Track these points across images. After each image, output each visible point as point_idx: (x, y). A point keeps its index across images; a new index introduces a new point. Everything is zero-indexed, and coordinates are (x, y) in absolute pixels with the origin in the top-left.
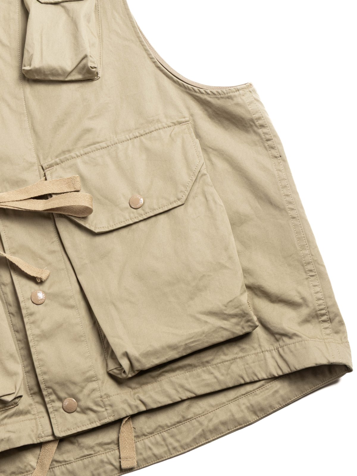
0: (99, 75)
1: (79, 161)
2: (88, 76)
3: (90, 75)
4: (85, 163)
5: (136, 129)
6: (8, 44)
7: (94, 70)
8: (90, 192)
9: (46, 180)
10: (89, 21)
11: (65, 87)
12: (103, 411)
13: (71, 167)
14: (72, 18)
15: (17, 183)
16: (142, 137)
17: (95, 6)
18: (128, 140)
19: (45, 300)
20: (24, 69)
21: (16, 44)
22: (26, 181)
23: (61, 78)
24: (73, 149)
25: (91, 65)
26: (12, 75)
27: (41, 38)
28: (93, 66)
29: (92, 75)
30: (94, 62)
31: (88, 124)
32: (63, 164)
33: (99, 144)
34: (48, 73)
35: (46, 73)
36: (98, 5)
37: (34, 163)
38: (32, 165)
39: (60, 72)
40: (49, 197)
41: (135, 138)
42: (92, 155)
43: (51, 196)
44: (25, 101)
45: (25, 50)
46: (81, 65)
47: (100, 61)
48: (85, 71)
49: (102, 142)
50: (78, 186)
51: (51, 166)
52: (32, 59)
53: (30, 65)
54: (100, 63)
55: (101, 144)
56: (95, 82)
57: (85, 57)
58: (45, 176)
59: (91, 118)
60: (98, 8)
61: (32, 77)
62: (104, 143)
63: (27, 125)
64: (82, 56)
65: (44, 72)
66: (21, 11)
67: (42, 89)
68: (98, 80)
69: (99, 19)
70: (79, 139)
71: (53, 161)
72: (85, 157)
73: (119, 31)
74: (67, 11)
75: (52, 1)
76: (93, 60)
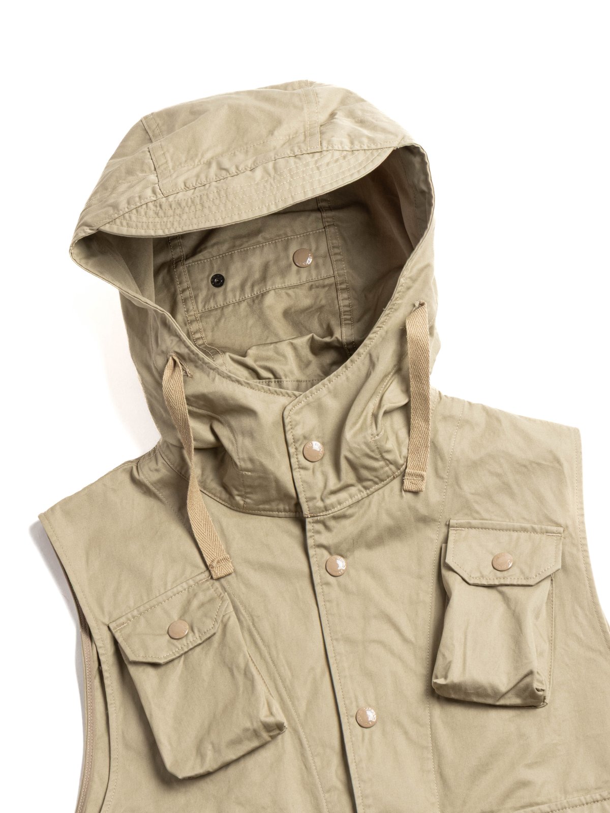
0: (546, 701)
2: (530, 701)
3: (533, 700)
5: (596, 789)
6: (413, 639)
7: (540, 693)
10: (537, 617)
11: (493, 714)
14: (514, 611)
16: (605, 803)
17: (549, 594)
18: (583, 805)
20: (435, 683)
21: (424, 640)
23: (490, 701)
25: (538, 686)
26: (414, 686)
27: (466, 638)
28: (540, 688)
29: (536, 701)
30: (541, 682)
31: (526, 774)
33: (538, 807)
34: (472, 692)
35: (469, 691)
36: (552, 593)
39: (490, 691)
41: (594, 802)
44: (431, 728)
45: (439, 652)
46: (522, 685)
47: (550, 679)
48: (527, 694)
49: (543, 803)
52: (449, 668)
53: (446, 677)
54: (550, 682)
55: (541, 806)
56: (539, 710)
57: (531, 673)
59: (529, 766)
60: (552, 597)
61: (446, 695)
62: (546, 805)
63: (431, 765)
64: (525, 672)
65: (466, 689)
66: (436, 591)
67: (459, 714)
68: (544, 708)
69: (552, 615)
70: (508, 795)
73: (582, 636)
74: (506, 599)
75: (485, 582)
76: (541, 679)
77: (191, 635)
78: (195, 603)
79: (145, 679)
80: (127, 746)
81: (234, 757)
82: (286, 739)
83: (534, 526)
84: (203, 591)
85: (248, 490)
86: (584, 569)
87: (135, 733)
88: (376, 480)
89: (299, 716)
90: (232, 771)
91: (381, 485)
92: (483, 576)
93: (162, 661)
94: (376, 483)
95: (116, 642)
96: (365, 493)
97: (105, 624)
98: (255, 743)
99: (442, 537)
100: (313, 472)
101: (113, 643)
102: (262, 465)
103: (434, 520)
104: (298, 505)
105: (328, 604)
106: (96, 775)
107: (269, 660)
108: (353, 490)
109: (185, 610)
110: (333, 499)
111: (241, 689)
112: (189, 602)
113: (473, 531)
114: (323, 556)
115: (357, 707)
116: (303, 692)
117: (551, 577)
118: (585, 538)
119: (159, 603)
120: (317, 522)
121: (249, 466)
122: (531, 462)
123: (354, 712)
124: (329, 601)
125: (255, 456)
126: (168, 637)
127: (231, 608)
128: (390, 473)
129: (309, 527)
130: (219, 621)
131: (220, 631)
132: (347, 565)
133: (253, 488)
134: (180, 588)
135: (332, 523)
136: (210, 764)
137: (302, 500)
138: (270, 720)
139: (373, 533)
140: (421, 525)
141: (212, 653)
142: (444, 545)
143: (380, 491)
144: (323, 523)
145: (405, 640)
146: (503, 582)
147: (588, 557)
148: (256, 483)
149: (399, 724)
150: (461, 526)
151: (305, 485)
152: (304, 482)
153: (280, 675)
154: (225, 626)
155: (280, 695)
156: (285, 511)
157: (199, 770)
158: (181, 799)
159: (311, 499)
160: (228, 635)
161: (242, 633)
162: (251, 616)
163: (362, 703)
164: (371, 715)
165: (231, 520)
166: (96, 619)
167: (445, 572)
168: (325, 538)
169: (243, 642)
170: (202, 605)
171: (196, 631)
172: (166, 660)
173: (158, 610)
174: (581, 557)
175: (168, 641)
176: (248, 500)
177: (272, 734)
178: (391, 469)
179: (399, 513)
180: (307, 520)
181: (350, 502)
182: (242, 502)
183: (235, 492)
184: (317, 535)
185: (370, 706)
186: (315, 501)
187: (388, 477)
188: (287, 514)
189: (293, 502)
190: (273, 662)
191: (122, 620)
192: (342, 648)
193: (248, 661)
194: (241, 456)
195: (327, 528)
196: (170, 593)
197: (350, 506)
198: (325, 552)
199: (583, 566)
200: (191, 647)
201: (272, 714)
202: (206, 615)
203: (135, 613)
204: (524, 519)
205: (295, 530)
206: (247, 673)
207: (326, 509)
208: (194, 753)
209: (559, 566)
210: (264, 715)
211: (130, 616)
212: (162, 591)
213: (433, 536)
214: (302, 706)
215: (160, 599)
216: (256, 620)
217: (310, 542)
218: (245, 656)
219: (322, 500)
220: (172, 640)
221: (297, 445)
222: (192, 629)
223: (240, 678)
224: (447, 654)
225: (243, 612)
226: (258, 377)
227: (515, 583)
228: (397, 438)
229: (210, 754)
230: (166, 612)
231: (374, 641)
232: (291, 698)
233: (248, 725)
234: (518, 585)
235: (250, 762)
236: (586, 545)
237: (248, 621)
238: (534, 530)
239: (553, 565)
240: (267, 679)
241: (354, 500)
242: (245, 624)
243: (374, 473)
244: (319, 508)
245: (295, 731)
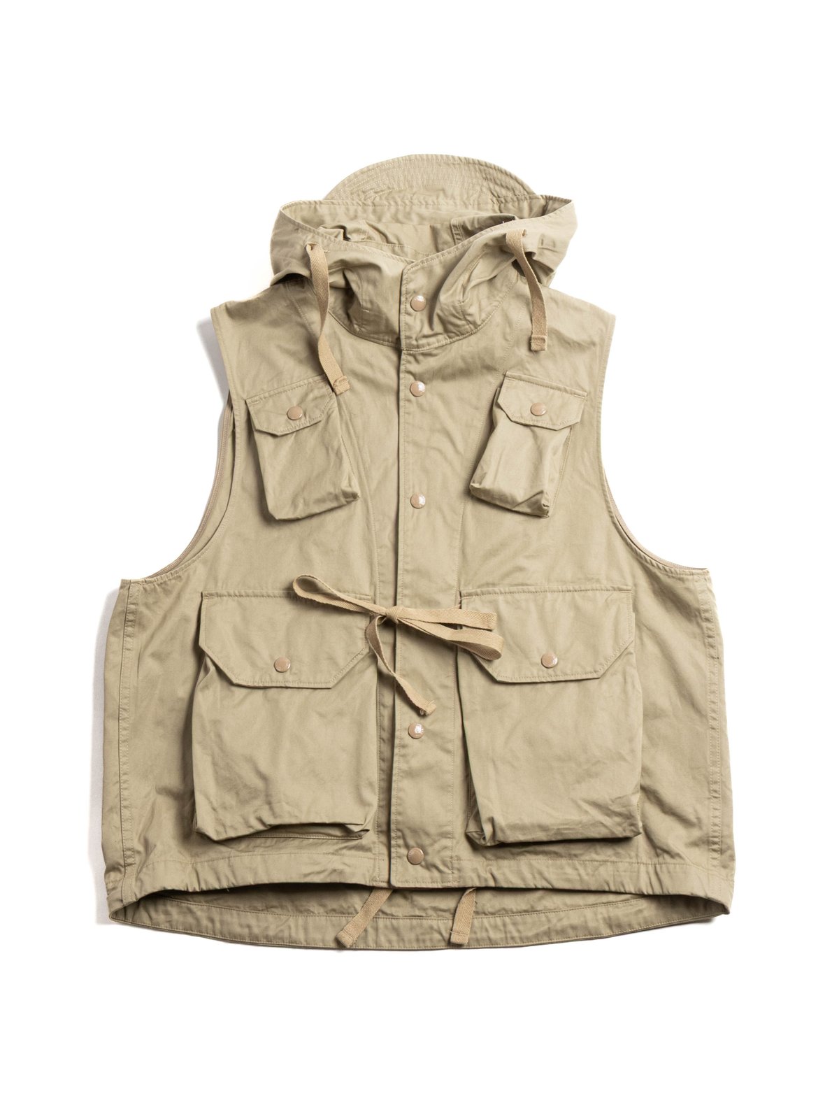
0: (548, 514)
1: (501, 598)
2: (537, 512)
3: (539, 512)
4: (507, 602)
5: (571, 582)
6: (463, 453)
7: (546, 508)
8: (503, 635)
9: (460, 608)
10: (555, 454)
11: (509, 516)
12: (449, 874)
13: (490, 602)
14: (539, 446)
15: (429, 603)
16: (575, 593)
18: (560, 592)
19: (422, 736)
20: (472, 486)
21: (471, 455)
22: (439, 603)
23: (508, 507)
24: (499, 584)
26: (457, 486)
27: (500, 458)
28: (546, 504)
29: (542, 513)
30: (548, 500)
31: (522, 562)
32: (483, 597)
33: (527, 587)
34: (497, 497)
35: (495, 497)
36: (569, 439)
37: (453, 587)
38: (450, 587)
39: (509, 499)
40: (459, 628)
41: (568, 591)
42: (517, 596)
43: (461, 628)
44: (463, 517)
45: (479, 465)
46: (533, 499)
48: (536, 506)
49: (531, 585)
50: (493, 625)
51: (470, 595)
52: (484, 478)
53: (480, 483)
54: (554, 501)
55: (530, 587)
56: (542, 520)
57: (541, 492)
58: (461, 603)
59: (527, 557)
61: (478, 497)
62: (533, 587)
63: (457, 543)
64: (537, 490)
65: (493, 495)
66: (486, 421)
67: (484, 511)
68: (545, 519)
69: (566, 454)
70: (507, 575)
71: (473, 591)
72: (509, 596)
73: (584, 473)
74: (535, 437)
75: (523, 422)
76: (548, 497)
77: (303, 418)
78: (311, 396)
79: (265, 444)
80: (244, 488)
81: (318, 511)
82: (358, 506)
83: (567, 388)
84: (318, 388)
85: (365, 323)
86: (595, 425)
87: (250, 481)
88: (458, 333)
89: (370, 490)
90: (315, 521)
91: (461, 337)
92: (522, 417)
93: (278, 434)
94: (458, 335)
95: (249, 414)
96: (449, 341)
97: (242, 399)
98: (334, 504)
99: (497, 383)
100: (415, 318)
101: (246, 414)
102: (378, 306)
103: (495, 370)
104: (398, 340)
105: (406, 415)
106: (217, 505)
107: (356, 447)
108: (440, 337)
109: (303, 400)
110: (424, 341)
111: (332, 464)
112: (307, 395)
113: (521, 383)
114: (409, 379)
115: (413, 492)
116: (376, 475)
117: (571, 427)
118: (600, 403)
119: (285, 391)
120: (410, 355)
121: (369, 306)
122: (574, 342)
123: (410, 495)
124: (408, 413)
125: (375, 299)
126: (286, 417)
127: (336, 405)
128: (469, 330)
129: (403, 357)
130: (325, 412)
131: (325, 419)
132: (426, 390)
133: (368, 322)
134: (302, 383)
135: (420, 358)
136: (299, 513)
137: (402, 337)
138: (348, 490)
139: (449, 371)
140: (485, 371)
141: (316, 433)
142: (499, 389)
143: (460, 342)
144: (414, 356)
145: (457, 451)
146: (536, 424)
147: (600, 417)
148: (372, 319)
149: (441, 510)
150: (514, 377)
151: (407, 327)
152: (407, 324)
153: (362, 458)
154: (329, 417)
155: (359, 473)
156: (388, 341)
157: (291, 516)
158: (275, 533)
159: (408, 337)
160: (330, 423)
161: (341, 424)
162: (350, 413)
163: (417, 490)
164: (422, 501)
165: (348, 340)
166: (237, 394)
167: (496, 410)
168: (414, 367)
169: (339, 431)
170: (316, 398)
171: (307, 417)
172: (282, 434)
173: (284, 396)
174: (595, 416)
175: (287, 420)
176: (363, 329)
177: (347, 500)
178: (470, 327)
179: (471, 360)
180: (403, 352)
181: (437, 345)
182: (358, 330)
183: (355, 322)
184: (409, 364)
185: (422, 493)
186: (411, 340)
187: (468, 332)
188: (389, 344)
189: (396, 337)
190: (359, 449)
191: (255, 398)
192: (410, 448)
193: (340, 444)
194: (364, 297)
195: (417, 360)
196: (294, 385)
197: (436, 348)
198: (411, 377)
199: (595, 424)
200: (302, 427)
201: (350, 485)
202: (316, 407)
203: (267, 395)
204: (560, 381)
205: (394, 357)
206: (338, 453)
207: (418, 347)
208: (290, 502)
209: (579, 420)
210: (344, 486)
211: (262, 396)
212: (289, 382)
213: (493, 380)
214: (374, 485)
215: (286, 388)
216: (353, 416)
217: (402, 368)
218: (339, 441)
219: (417, 340)
220: (289, 420)
221: (408, 296)
222: (305, 415)
223: (332, 456)
224: (485, 467)
225: (345, 409)
226: (388, 241)
227: (544, 426)
228: (480, 305)
229: (301, 506)
230: (289, 399)
231: (434, 448)
232: (367, 477)
233: (332, 490)
234: (547, 428)
235: (329, 517)
236: (600, 408)
237: (346, 417)
238: (566, 391)
239: (574, 418)
240: (352, 459)
241: (440, 344)
242: (344, 418)
243: (458, 329)
244: (413, 345)
245: (365, 501)
